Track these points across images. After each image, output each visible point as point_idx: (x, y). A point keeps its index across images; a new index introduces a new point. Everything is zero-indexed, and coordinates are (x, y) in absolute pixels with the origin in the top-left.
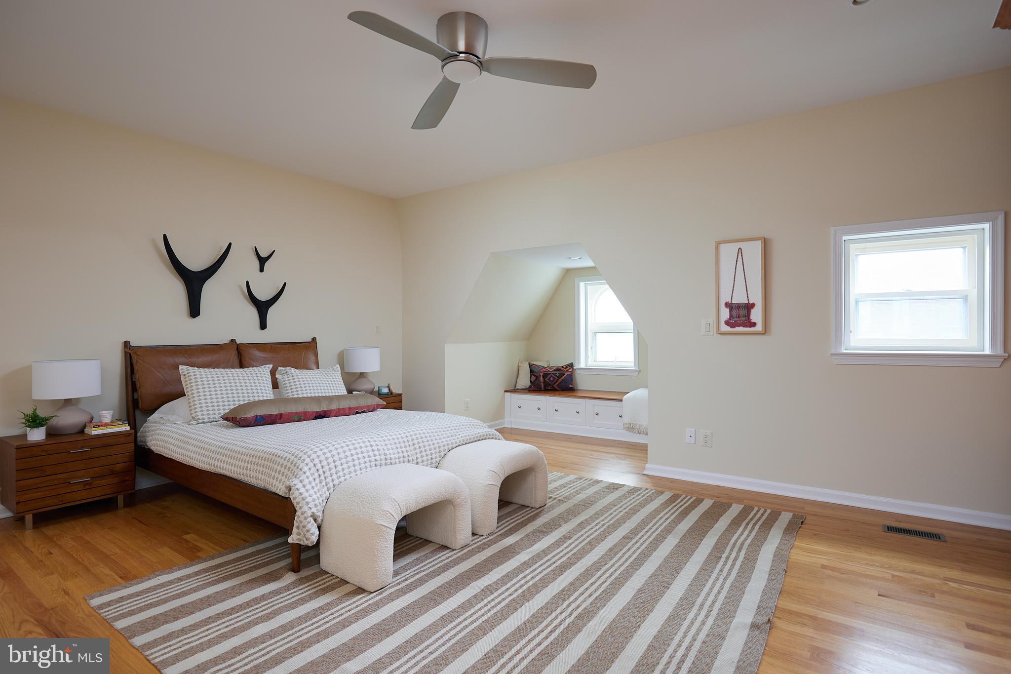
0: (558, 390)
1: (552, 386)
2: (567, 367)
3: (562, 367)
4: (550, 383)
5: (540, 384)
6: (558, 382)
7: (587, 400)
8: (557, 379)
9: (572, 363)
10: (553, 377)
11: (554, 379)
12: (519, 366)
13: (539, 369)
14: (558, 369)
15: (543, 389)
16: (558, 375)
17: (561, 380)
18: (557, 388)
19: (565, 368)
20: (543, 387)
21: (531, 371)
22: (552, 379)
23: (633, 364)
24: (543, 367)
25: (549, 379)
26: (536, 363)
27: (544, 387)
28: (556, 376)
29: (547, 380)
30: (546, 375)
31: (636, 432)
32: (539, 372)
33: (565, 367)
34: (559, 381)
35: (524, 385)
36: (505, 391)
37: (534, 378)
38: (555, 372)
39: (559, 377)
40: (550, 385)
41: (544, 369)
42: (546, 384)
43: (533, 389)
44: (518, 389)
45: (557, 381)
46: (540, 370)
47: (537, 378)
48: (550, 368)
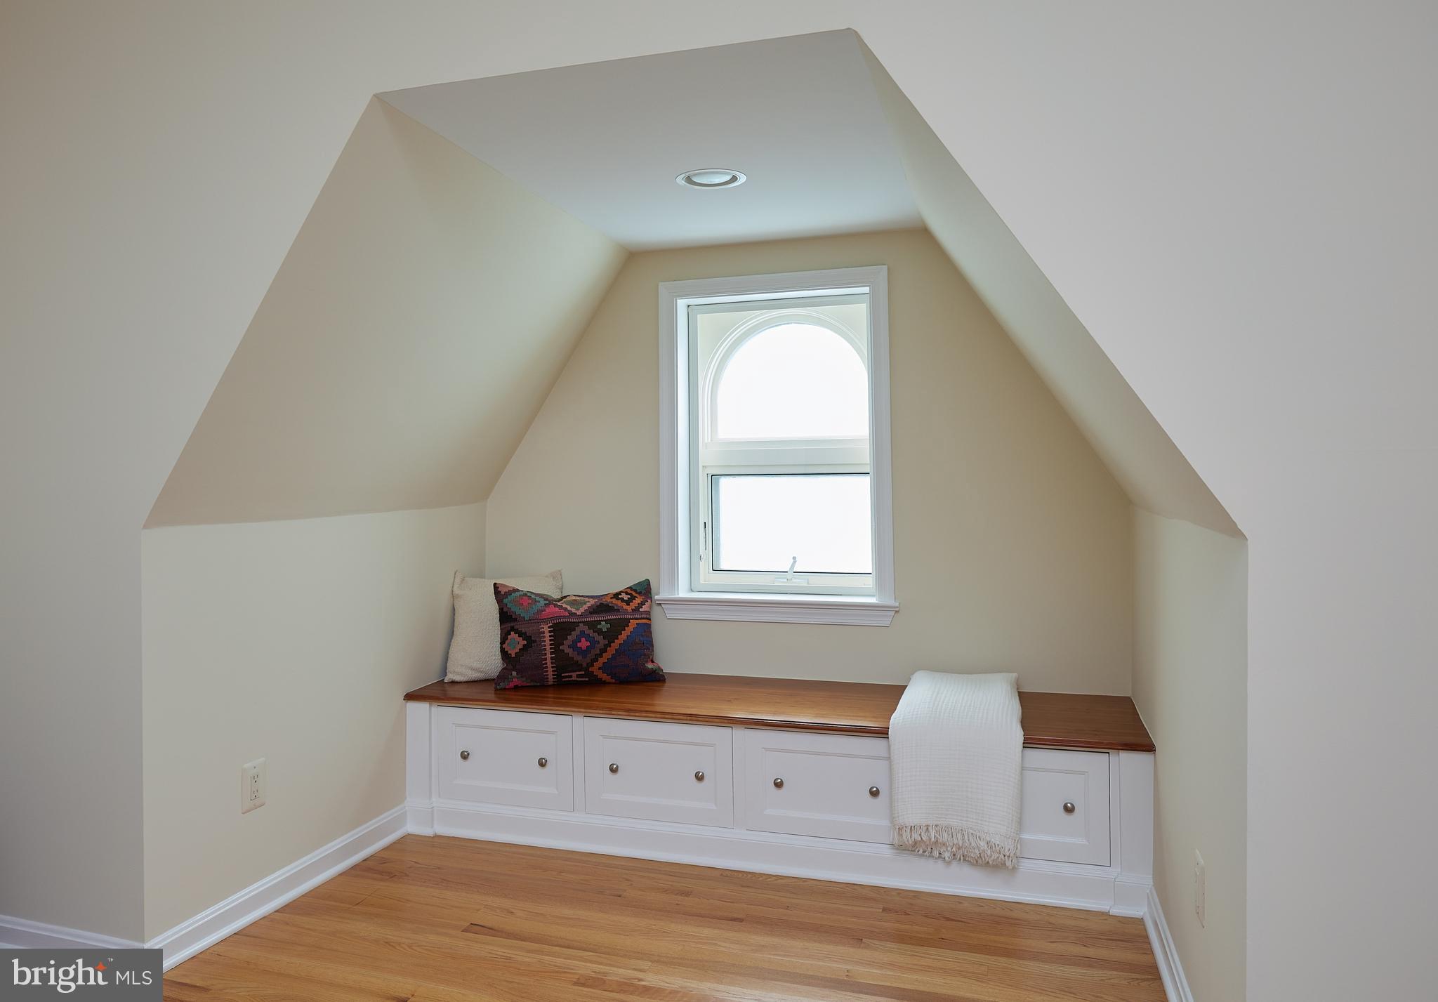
0: (605, 683)
1: (587, 670)
2: (633, 598)
3: (616, 596)
4: (579, 658)
5: (541, 666)
6: (606, 656)
7: (741, 734)
8: (602, 642)
9: (647, 583)
10: (588, 638)
11: (594, 643)
12: (454, 597)
13: (535, 608)
14: (602, 606)
15: (551, 680)
16: (604, 627)
17: (616, 645)
18: (605, 677)
19: (628, 602)
20: (551, 677)
21: (506, 618)
22: (584, 644)
23: (869, 582)
24: (550, 601)
25: (574, 646)
26: (523, 585)
27: (558, 676)
28: (600, 632)
29: (565, 648)
30: (562, 629)
31: (947, 855)
32: (537, 620)
33: (626, 597)
34: (611, 651)
35: (475, 665)
36: (410, 697)
37: (516, 643)
38: (595, 618)
39: (611, 635)
40: (577, 666)
41: (552, 609)
42: (563, 664)
43: (516, 682)
44: (453, 683)
45: (604, 650)
46: (540, 611)
47: (531, 642)
48: (574, 603)
